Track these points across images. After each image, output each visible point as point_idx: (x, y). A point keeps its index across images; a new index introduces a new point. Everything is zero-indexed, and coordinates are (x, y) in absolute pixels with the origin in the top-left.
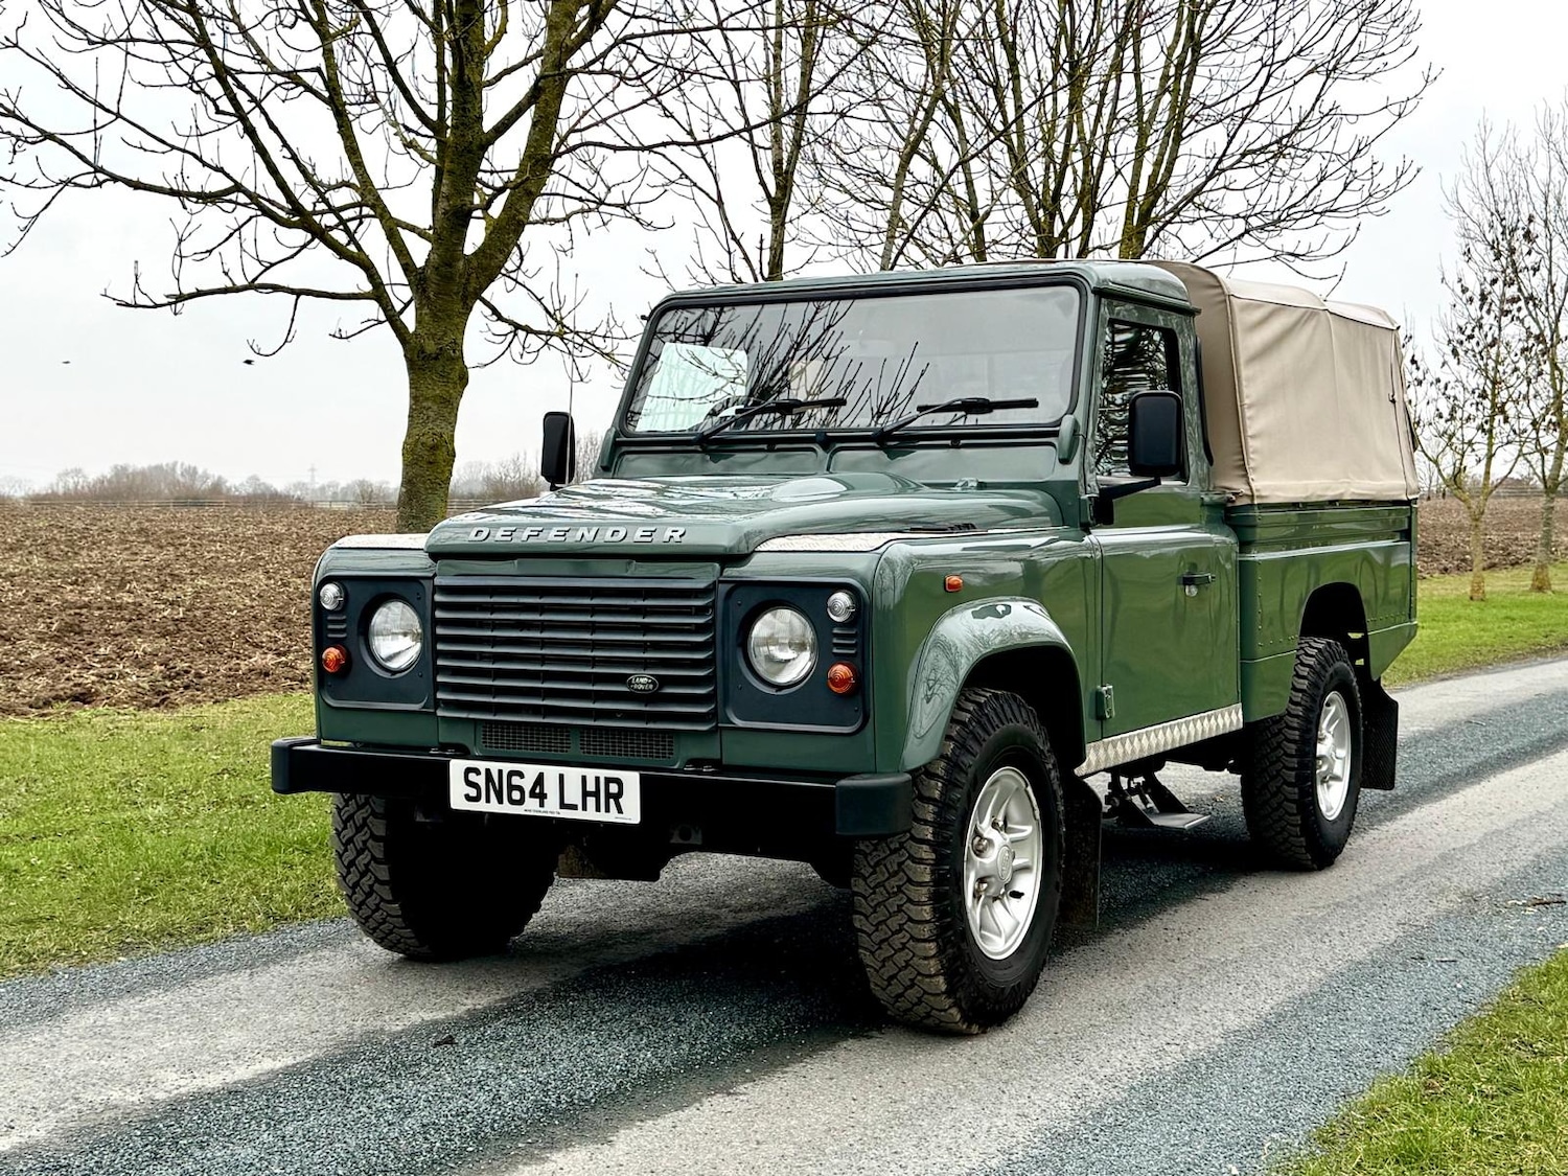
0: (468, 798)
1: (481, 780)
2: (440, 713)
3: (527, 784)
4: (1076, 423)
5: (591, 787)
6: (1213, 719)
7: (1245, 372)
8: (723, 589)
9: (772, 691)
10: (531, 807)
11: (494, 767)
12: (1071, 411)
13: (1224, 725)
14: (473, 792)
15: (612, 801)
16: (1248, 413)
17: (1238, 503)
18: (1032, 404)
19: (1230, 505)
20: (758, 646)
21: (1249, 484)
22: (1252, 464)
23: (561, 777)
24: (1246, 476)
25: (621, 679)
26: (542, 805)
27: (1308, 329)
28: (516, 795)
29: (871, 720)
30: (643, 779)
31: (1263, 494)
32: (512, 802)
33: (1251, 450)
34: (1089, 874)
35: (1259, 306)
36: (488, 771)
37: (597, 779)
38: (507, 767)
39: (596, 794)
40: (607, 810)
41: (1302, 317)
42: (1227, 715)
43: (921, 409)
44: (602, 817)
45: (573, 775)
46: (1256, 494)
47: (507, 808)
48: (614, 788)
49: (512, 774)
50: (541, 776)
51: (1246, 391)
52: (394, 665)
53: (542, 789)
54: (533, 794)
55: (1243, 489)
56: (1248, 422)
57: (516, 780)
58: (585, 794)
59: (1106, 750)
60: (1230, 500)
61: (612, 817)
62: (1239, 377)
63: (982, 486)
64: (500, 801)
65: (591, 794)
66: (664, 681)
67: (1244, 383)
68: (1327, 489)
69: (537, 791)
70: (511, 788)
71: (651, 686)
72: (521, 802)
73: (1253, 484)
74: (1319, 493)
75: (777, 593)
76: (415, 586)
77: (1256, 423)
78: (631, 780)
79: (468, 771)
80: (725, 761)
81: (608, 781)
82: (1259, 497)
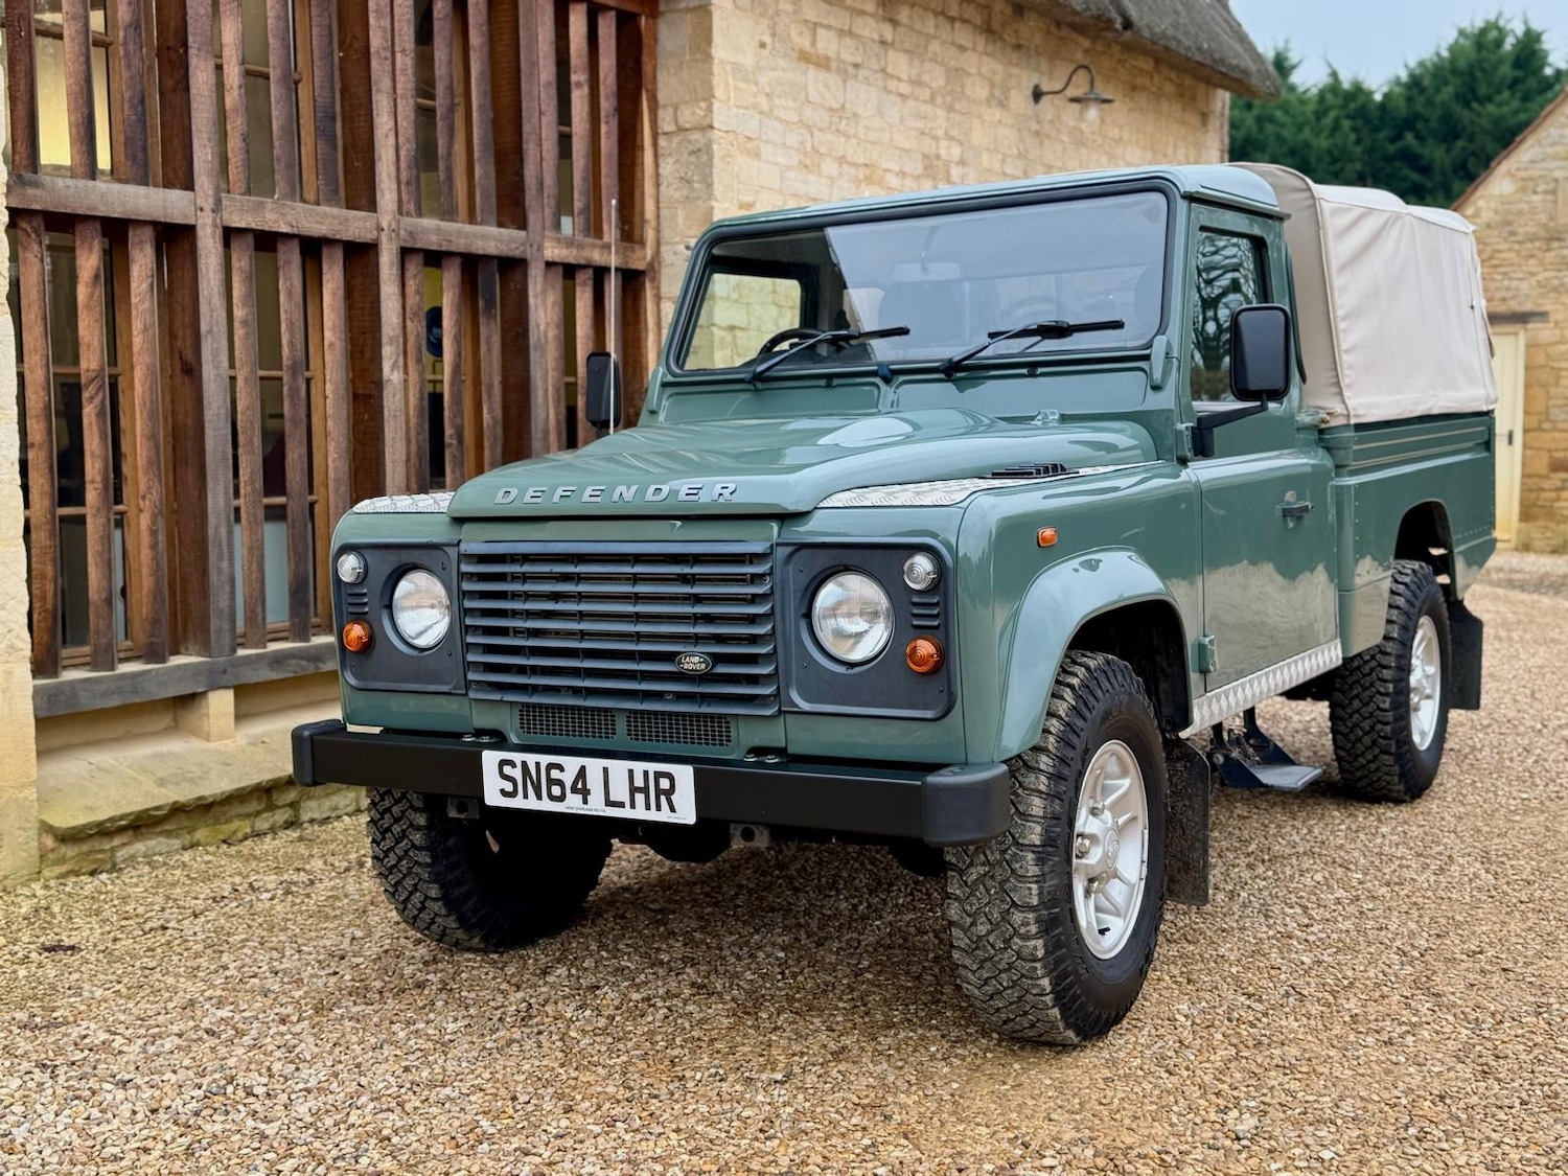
0: (504, 793)
1: (517, 773)
2: (472, 695)
3: (568, 777)
4: (1169, 345)
5: (639, 782)
6: (1313, 657)
7: (1337, 282)
8: (782, 552)
9: (841, 669)
10: (573, 804)
11: (531, 759)
12: (1161, 330)
13: (1325, 663)
14: (509, 787)
15: (663, 798)
16: (1342, 326)
17: (1332, 424)
18: (1117, 325)
19: (1323, 426)
20: (825, 617)
21: (1344, 402)
22: (1347, 381)
23: (606, 770)
24: (1341, 394)
25: (670, 657)
26: (585, 802)
27: (1394, 233)
28: (556, 790)
29: (959, 701)
30: (697, 773)
31: (1360, 412)
32: (552, 798)
33: (1345, 365)
34: (1197, 845)
35: (1347, 210)
36: (524, 764)
37: (646, 773)
38: (545, 759)
39: (645, 790)
40: (659, 808)
41: (1388, 220)
42: (1326, 651)
43: (992, 335)
44: (653, 816)
45: (619, 768)
46: (1352, 413)
47: (546, 805)
48: (665, 784)
49: (551, 766)
50: (583, 769)
51: (1338, 302)
52: (422, 642)
53: (584, 784)
54: (574, 790)
55: (1339, 408)
56: (1342, 336)
57: (555, 774)
58: (633, 790)
59: (1210, 706)
60: (1323, 421)
61: (664, 816)
62: (1331, 288)
63: (1064, 419)
64: (539, 797)
65: (639, 790)
66: (718, 659)
67: (1337, 293)
68: (1419, 403)
69: (580, 786)
70: (551, 782)
71: (703, 666)
72: (561, 798)
73: (1348, 402)
74: (1411, 408)
75: (845, 557)
76: (439, 553)
77: (1349, 337)
78: (684, 775)
79: (503, 763)
80: (791, 750)
81: (658, 775)
82: (1356, 416)
